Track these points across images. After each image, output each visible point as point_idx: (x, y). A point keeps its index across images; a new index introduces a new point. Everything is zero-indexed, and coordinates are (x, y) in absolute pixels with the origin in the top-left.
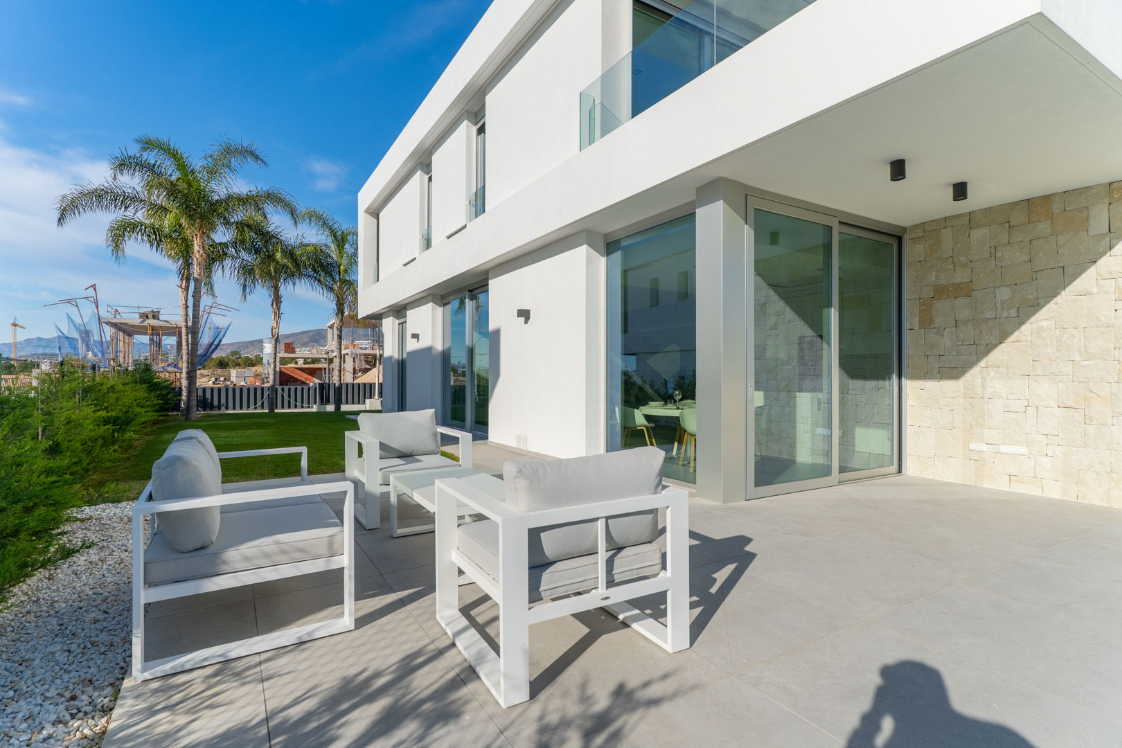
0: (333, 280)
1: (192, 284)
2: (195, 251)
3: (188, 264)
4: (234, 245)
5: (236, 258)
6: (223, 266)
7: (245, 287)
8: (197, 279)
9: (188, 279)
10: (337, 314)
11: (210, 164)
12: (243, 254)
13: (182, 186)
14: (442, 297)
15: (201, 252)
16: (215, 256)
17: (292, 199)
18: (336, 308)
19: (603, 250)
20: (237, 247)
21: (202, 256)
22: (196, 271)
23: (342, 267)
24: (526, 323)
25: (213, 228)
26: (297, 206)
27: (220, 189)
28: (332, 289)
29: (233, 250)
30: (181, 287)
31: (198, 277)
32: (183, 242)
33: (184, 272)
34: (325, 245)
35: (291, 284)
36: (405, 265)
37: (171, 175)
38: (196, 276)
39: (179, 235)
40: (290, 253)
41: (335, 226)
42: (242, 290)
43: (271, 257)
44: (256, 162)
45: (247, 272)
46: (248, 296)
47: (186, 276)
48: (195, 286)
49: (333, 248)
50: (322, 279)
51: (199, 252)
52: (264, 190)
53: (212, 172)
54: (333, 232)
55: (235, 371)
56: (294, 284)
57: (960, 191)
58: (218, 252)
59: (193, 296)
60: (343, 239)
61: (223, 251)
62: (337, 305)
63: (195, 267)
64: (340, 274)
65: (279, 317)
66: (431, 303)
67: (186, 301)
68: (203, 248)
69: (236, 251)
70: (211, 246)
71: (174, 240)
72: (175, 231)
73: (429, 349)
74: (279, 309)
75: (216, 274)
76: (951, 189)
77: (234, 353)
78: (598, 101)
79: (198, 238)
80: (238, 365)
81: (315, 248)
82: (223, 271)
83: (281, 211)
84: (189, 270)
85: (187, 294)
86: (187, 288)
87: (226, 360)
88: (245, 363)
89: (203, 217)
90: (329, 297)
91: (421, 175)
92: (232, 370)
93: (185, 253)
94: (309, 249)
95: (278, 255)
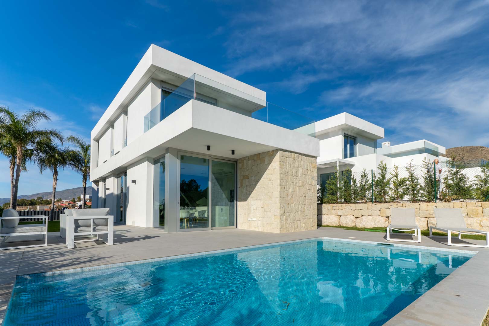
0: (82, 166)
1: (16, 167)
2: (18, 154)
3: (14, 158)
4: (36, 150)
5: (37, 156)
6: (31, 159)
7: (41, 168)
8: (18, 165)
9: (14, 165)
10: (83, 180)
11: (25, 119)
12: (40, 154)
13: (12, 127)
14: (117, 175)
15: (20, 154)
16: (27, 154)
17: (61, 134)
18: (83, 178)
19: (153, 163)
20: (38, 151)
21: (21, 155)
22: (18, 161)
23: (86, 160)
24: (135, 184)
25: (26, 144)
26: (63, 137)
27: (29, 128)
28: (81, 170)
29: (36, 152)
30: (11, 167)
31: (19, 164)
32: (12, 149)
33: (12, 162)
34: (78, 151)
35: (62, 167)
36: (104, 162)
37: (8, 122)
38: (17, 164)
39: (10, 146)
40: (61, 154)
41: (83, 143)
42: (40, 169)
43: (53, 156)
44: (46, 119)
45: (42, 162)
46: (43, 171)
47: (13, 163)
48: (17, 168)
49: (82, 152)
50: (77, 165)
51: (19, 154)
52: (49, 130)
53: (27, 122)
54: (82, 146)
55: (39, 206)
56: (64, 167)
57: (233, 152)
58: (29, 153)
59: (16, 172)
60: (86, 149)
61: (31, 153)
62: (83, 176)
63: (17, 160)
64: (85, 164)
65: (57, 181)
66: (113, 177)
67: (13, 173)
68: (21, 152)
69: (37, 153)
70: (25, 151)
71: (8, 148)
72: (9, 144)
73: (112, 194)
74: (56, 178)
75: (28, 162)
76: (231, 151)
77: (39, 198)
78: (150, 120)
79: (19, 149)
80: (42, 204)
81: (73, 152)
82: (31, 161)
83: (56, 138)
84: (14, 161)
85: (14, 171)
86: (13, 168)
87: (35, 201)
88: (45, 203)
89: (22, 140)
90: (80, 172)
91: (111, 129)
92: (37, 206)
93: (13, 154)
94: (71, 153)
95: (56, 156)
